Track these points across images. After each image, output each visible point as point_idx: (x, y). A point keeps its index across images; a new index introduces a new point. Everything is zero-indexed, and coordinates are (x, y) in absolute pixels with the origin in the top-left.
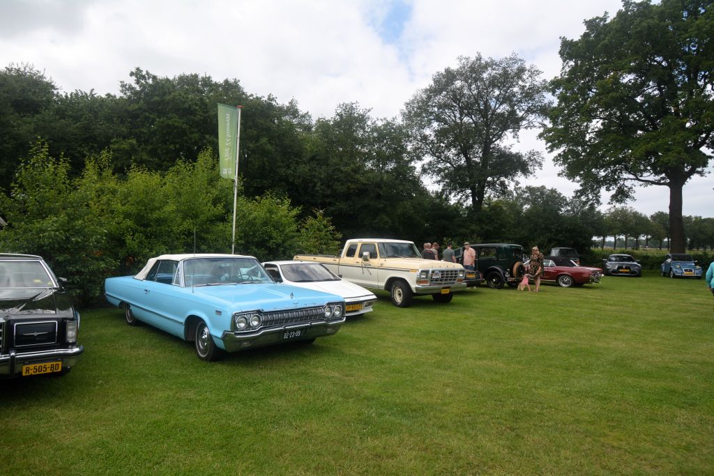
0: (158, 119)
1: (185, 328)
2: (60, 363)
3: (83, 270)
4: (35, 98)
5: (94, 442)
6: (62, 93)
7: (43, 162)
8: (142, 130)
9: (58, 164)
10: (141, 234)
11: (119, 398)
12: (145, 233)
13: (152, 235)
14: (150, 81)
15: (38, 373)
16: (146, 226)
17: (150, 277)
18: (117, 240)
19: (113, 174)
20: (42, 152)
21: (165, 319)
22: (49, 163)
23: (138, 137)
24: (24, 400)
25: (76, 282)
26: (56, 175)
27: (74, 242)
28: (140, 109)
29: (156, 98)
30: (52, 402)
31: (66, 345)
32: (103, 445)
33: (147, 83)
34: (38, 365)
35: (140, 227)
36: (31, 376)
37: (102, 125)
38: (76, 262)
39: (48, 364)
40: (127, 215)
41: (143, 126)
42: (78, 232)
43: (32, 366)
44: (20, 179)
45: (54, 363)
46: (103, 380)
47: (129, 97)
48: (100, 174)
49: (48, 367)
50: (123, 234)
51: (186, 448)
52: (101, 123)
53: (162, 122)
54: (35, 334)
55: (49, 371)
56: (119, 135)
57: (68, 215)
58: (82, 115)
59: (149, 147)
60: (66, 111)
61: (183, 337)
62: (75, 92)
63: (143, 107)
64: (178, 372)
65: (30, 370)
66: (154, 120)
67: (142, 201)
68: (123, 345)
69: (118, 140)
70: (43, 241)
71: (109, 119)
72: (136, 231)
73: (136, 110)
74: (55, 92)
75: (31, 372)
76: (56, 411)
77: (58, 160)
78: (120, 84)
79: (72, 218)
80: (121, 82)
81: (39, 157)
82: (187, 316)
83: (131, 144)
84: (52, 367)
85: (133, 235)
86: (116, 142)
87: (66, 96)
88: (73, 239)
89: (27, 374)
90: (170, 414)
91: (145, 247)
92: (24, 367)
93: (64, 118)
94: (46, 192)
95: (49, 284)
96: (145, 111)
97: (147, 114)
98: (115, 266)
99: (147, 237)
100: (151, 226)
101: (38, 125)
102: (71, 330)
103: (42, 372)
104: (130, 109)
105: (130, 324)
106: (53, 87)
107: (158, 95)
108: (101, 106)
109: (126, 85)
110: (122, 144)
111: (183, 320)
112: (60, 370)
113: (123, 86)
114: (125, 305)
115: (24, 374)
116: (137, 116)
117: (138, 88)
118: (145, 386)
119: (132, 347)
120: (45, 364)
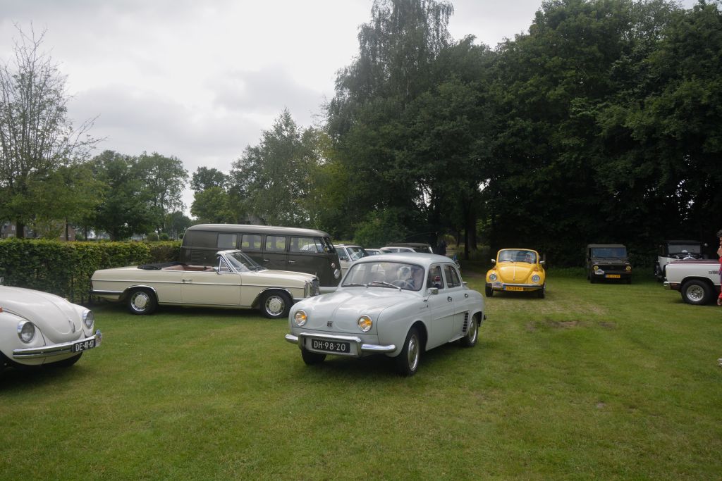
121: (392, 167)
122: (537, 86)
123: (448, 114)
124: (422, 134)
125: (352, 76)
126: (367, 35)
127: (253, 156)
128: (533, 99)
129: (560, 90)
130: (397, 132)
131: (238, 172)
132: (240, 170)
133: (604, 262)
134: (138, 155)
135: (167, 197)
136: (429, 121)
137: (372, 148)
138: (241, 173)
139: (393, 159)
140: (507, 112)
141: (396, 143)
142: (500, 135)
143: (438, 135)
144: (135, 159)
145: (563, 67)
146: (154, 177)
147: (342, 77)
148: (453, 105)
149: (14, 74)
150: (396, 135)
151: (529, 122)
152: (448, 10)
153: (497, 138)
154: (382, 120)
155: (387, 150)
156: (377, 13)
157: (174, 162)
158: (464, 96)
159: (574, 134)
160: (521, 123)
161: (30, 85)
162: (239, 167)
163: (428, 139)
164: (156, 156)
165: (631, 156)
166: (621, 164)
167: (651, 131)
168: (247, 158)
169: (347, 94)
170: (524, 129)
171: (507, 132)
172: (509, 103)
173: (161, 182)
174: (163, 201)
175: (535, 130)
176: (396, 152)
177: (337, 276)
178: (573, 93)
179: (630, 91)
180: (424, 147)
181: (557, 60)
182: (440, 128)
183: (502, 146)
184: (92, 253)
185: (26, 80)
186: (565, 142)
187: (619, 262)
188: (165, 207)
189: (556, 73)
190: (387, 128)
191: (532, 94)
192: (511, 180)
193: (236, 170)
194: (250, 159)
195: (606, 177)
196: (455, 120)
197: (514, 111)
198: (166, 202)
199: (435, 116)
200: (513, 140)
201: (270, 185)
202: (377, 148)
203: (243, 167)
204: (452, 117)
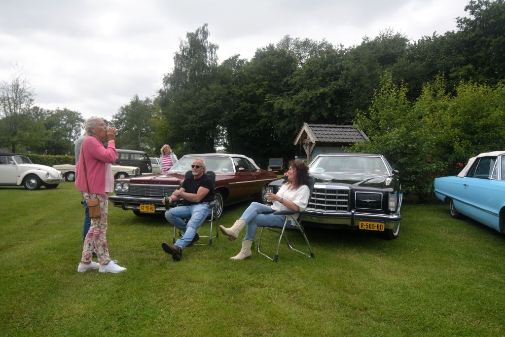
0: (494, 40)
1: (500, 220)
2: (383, 225)
3: (417, 170)
4: (393, 52)
5: (398, 283)
6: (412, 42)
7: (389, 89)
8: (478, 54)
9: (400, 90)
10: (468, 141)
11: (427, 262)
12: (471, 140)
13: (479, 141)
14: (484, 8)
15: (369, 229)
16: (473, 133)
17: (470, 174)
18: (447, 148)
19: (446, 93)
20: (388, 82)
21: (479, 210)
22: (392, 90)
23: (475, 63)
24: (361, 247)
25: (412, 180)
26: (398, 98)
27: (411, 148)
28: (476, 35)
29: (493, 20)
30: (378, 253)
31: (388, 212)
32: (403, 287)
33: (482, 10)
34: (369, 223)
35: (468, 134)
36: (365, 230)
37: (442, 59)
38: (412, 164)
39: (376, 224)
40: (455, 125)
41: (479, 51)
42: (414, 140)
43: (365, 223)
44: (374, 105)
45: (380, 224)
46: (418, 249)
47: (466, 29)
48: (435, 96)
49: (375, 226)
50: (451, 142)
51: (475, 314)
52: (442, 58)
53: (499, 42)
54: (368, 201)
55: (376, 229)
56: (456, 65)
57: (406, 127)
58: (426, 56)
59: (486, 69)
60: (414, 55)
61: (498, 229)
62: (421, 38)
63: (479, 34)
64: (487, 257)
65: (363, 225)
66: (490, 41)
67: (469, 111)
68: (442, 230)
69: (456, 69)
70: (389, 147)
71: (448, 53)
72: (464, 138)
73: (473, 37)
74: (407, 43)
75: (365, 227)
76: (379, 259)
77: (399, 86)
78: (456, 20)
79: (409, 130)
80: (457, 18)
81: (386, 86)
82: (500, 208)
83: (469, 70)
84: (378, 226)
85: (460, 141)
86: (455, 71)
87: (415, 44)
88: (410, 146)
89: (362, 228)
90: (468, 284)
91: (472, 152)
92: (360, 222)
93: (413, 61)
94: (390, 111)
95: (385, 173)
96: (481, 36)
97: (484, 38)
98: (444, 168)
99: (474, 144)
100: (477, 133)
101: (395, 72)
102: (392, 201)
103: (372, 229)
104: (467, 39)
105: (454, 217)
106: (406, 40)
107: (494, 18)
108: (442, 43)
109: (462, 19)
110: (460, 71)
111: (497, 212)
112: (383, 230)
113: (459, 21)
114: (449, 200)
115: (360, 228)
116: (474, 43)
117: (473, 18)
118: (452, 260)
119: (450, 233)
120: (373, 223)
121: (187, 123)
122: (252, 88)
123: (212, 99)
124: (201, 108)
125: (171, 77)
126: (177, 57)
127: (125, 112)
128: (250, 94)
129: (261, 90)
130: (190, 107)
131: (116, 121)
132: (117, 120)
133: (272, 166)
134: (54, 110)
135: (73, 134)
136: (205, 102)
137: (178, 114)
138: (118, 121)
139: (188, 119)
140: (240, 99)
141: (190, 112)
142: (236, 110)
143: (208, 109)
144: (53, 111)
145: (264, 80)
146: (64, 122)
147: (166, 77)
148: (215, 95)
149: (10, 85)
150: (190, 108)
151: (249, 104)
152: (217, 47)
153: (235, 111)
154: (184, 101)
155: (186, 115)
156: (182, 48)
157: (77, 113)
158: (220, 91)
159: (267, 110)
160: (245, 104)
161: (17, 89)
162: (116, 118)
163: (204, 110)
164: (65, 110)
165: (286, 121)
166: (282, 124)
167: (292, 111)
168: (121, 113)
169: (169, 86)
170: (247, 107)
171: (240, 108)
172: (241, 95)
173: (69, 126)
174: (70, 136)
175: (252, 108)
176: (189, 116)
177: (149, 169)
178: (266, 92)
179: (289, 93)
180: (202, 114)
181: (261, 76)
182: (209, 106)
183: (238, 114)
184: (51, 159)
185: (16, 87)
186: (262, 114)
187: (279, 166)
188: (72, 140)
189: (261, 82)
190: (185, 105)
191: (250, 91)
192: (242, 130)
193: (114, 120)
194: (123, 114)
195: (278, 129)
196: (215, 102)
197: (243, 99)
198: (72, 137)
199: (207, 100)
200: (241, 112)
201: (135, 128)
202: (180, 114)
203: (119, 118)
204: (215, 100)
